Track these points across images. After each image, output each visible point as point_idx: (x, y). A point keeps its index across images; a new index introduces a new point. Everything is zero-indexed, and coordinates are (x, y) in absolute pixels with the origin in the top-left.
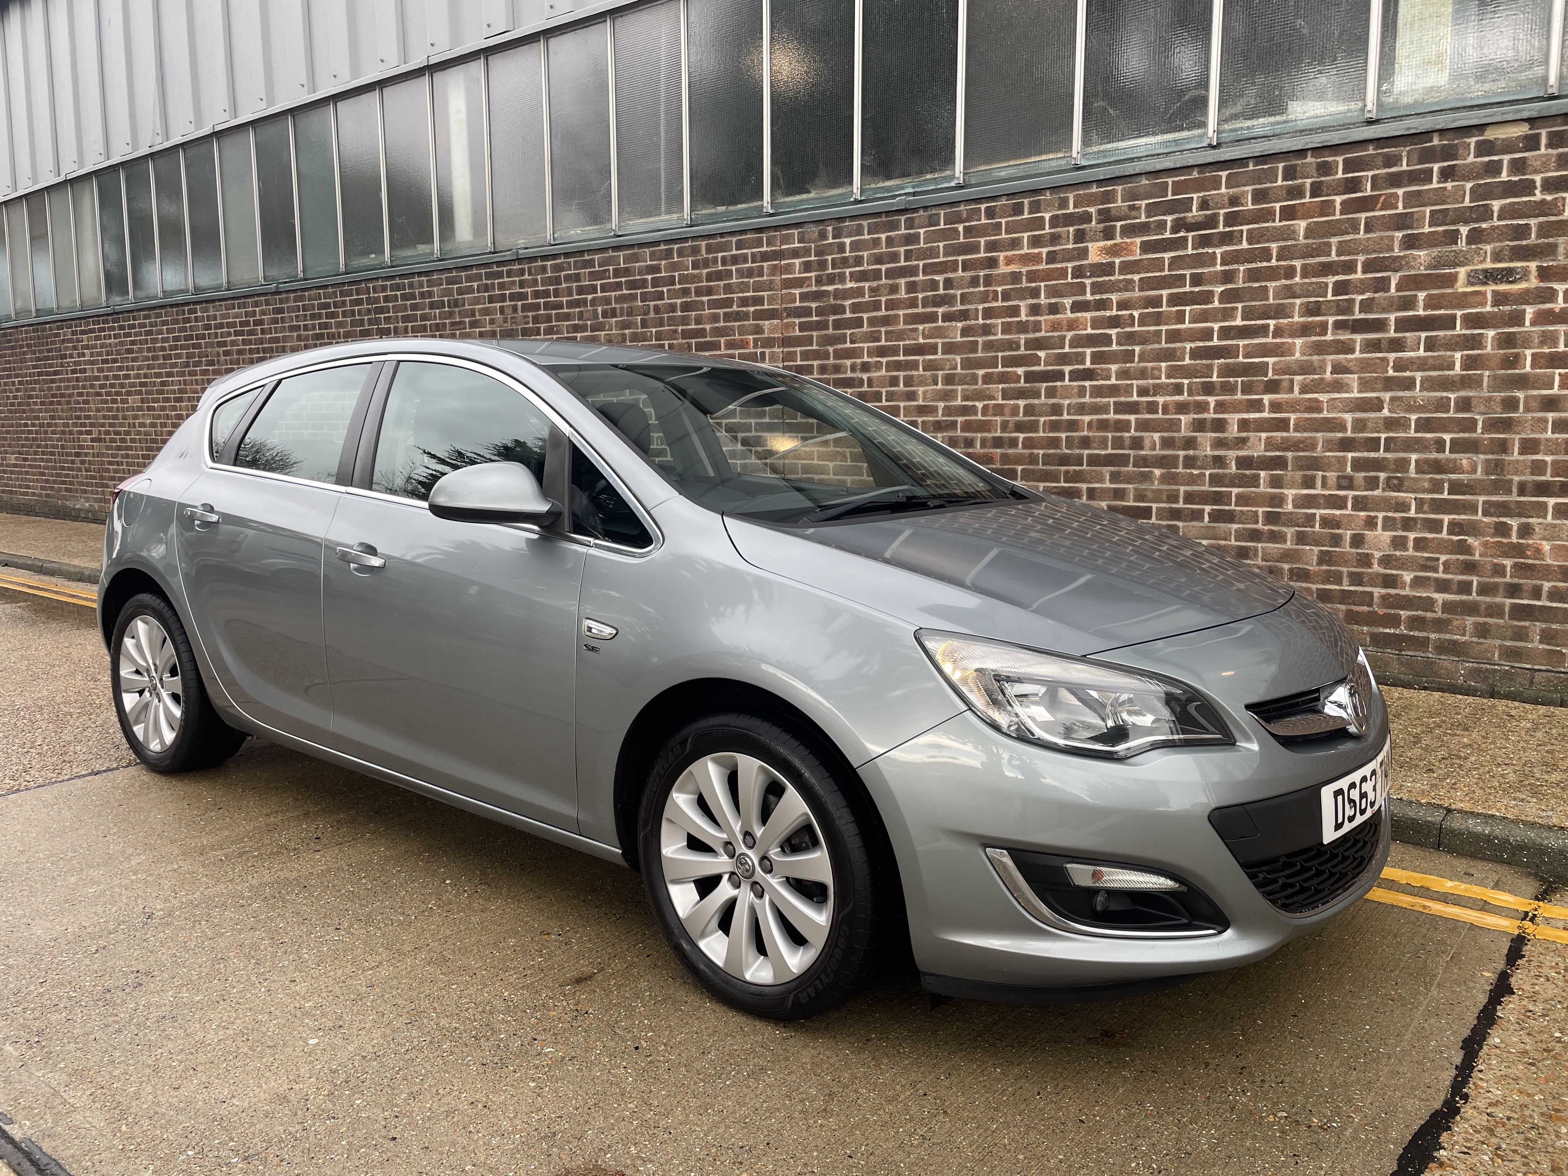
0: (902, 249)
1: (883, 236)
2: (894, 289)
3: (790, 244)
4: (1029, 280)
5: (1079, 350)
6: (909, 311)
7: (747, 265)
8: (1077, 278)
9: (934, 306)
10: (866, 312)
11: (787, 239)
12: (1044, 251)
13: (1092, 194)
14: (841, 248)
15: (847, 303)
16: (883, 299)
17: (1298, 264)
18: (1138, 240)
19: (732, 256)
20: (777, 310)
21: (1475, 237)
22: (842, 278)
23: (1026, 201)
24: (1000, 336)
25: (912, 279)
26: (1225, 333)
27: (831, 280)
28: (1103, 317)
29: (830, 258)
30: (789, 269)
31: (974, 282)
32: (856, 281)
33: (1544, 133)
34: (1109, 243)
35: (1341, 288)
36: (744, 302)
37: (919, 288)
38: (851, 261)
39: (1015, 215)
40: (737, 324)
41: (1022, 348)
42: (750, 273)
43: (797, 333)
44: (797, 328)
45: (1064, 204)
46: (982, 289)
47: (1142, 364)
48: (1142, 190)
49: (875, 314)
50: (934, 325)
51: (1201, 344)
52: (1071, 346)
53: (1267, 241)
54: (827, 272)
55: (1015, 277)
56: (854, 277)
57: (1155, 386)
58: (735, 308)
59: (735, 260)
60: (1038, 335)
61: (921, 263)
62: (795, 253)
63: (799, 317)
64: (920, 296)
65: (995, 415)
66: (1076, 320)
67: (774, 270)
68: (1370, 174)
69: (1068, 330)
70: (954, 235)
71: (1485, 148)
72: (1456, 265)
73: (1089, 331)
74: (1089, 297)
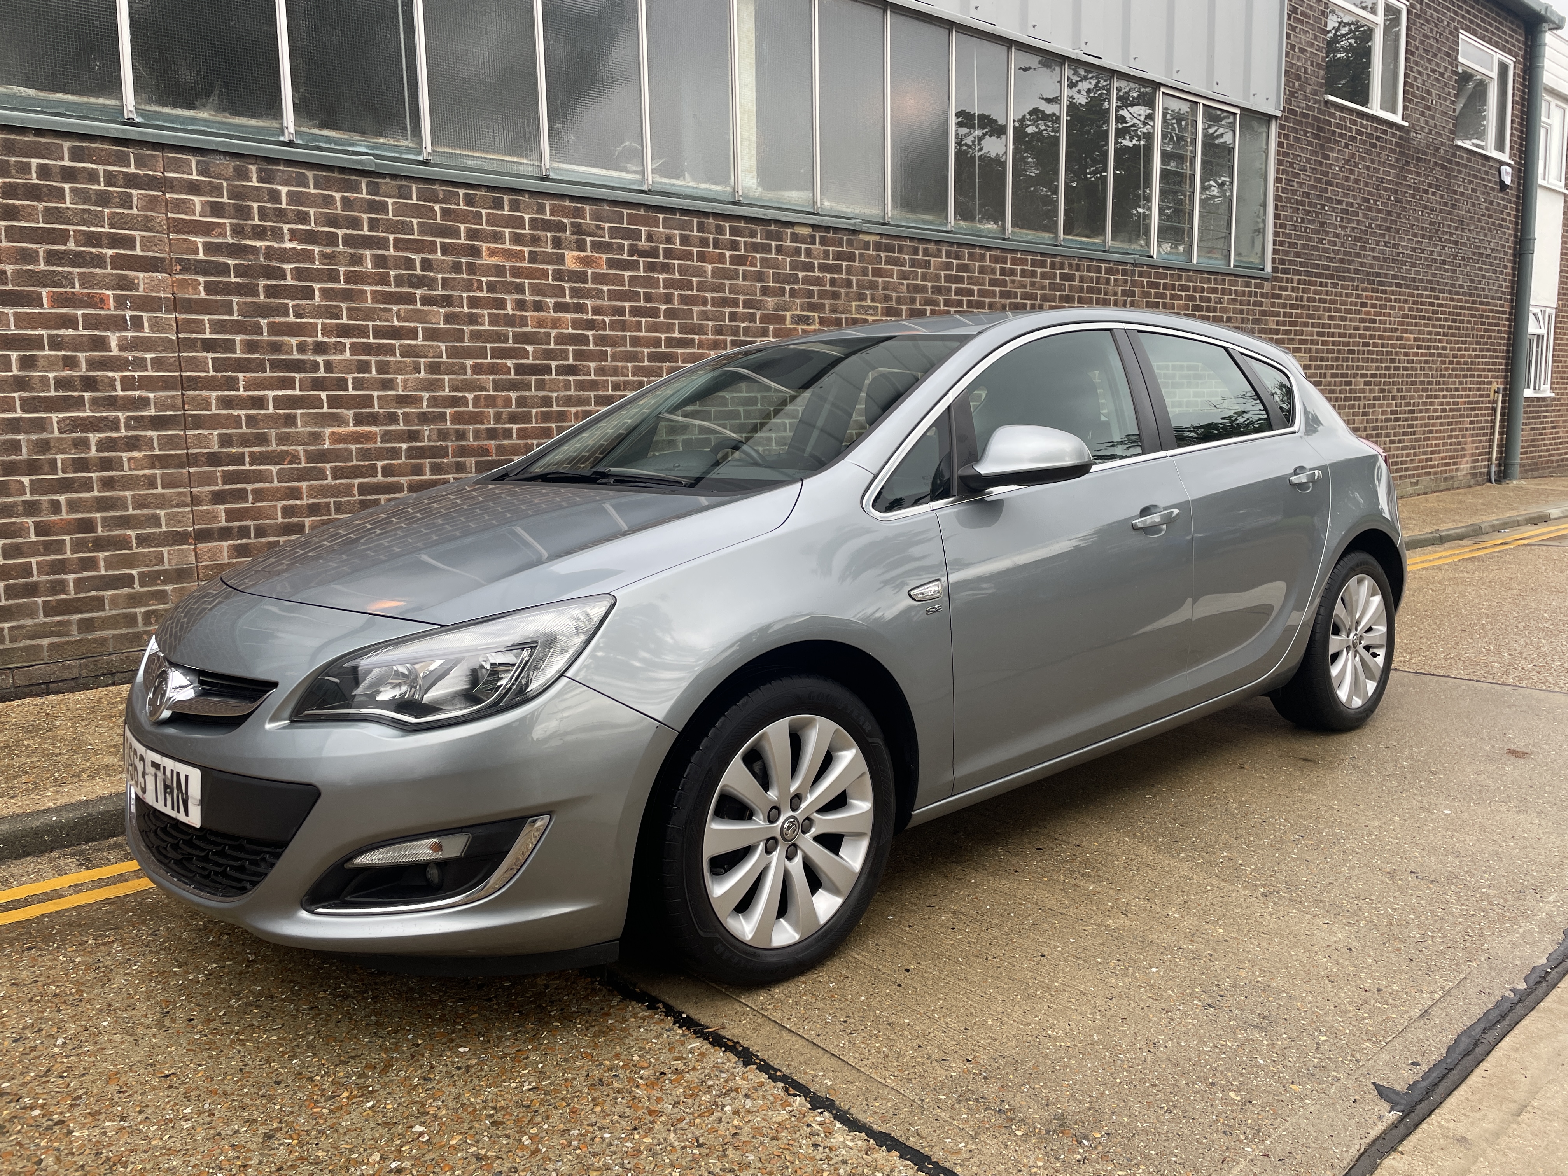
0: (365, 216)
1: (338, 196)
2: (357, 260)
3: (183, 173)
4: (514, 276)
5: (563, 347)
6: (379, 288)
7: (96, 187)
8: (557, 280)
9: (410, 287)
10: (318, 282)
11: (178, 166)
12: (526, 249)
13: (565, 207)
14: (275, 196)
15: (288, 267)
16: (342, 269)
17: (709, 295)
18: (604, 256)
19: (63, 168)
20: (163, 260)
21: (793, 293)
22: (277, 235)
23: (506, 197)
24: (487, 327)
25: (380, 252)
26: (670, 342)
27: (260, 233)
28: (582, 319)
29: (255, 205)
30: (179, 205)
31: (457, 267)
32: (301, 241)
33: (817, 235)
34: (582, 254)
35: (733, 317)
36: (93, 239)
37: (390, 264)
38: (291, 215)
39: (495, 208)
40: (78, 270)
41: (511, 341)
42: (103, 199)
43: (203, 295)
44: (201, 288)
45: (541, 209)
46: (465, 276)
47: (614, 364)
48: (605, 214)
49: (330, 285)
50: (412, 307)
51: (654, 350)
52: (556, 343)
53: (691, 275)
54: (250, 222)
55: (499, 270)
56: (294, 235)
57: (625, 382)
58: (71, 245)
59: (69, 175)
60: (525, 329)
61: (391, 237)
62: (194, 188)
63: (205, 273)
64: (392, 273)
65: (488, 406)
66: (559, 319)
67: (152, 204)
68: (743, 239)
69: (553, 328)
70: (430, 214)
71: (795, 238)
72: (786, 310)
73: (570, 330)
74: (568, 299)
